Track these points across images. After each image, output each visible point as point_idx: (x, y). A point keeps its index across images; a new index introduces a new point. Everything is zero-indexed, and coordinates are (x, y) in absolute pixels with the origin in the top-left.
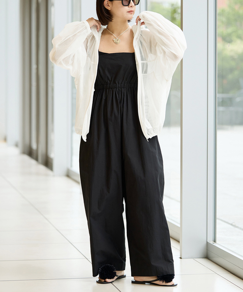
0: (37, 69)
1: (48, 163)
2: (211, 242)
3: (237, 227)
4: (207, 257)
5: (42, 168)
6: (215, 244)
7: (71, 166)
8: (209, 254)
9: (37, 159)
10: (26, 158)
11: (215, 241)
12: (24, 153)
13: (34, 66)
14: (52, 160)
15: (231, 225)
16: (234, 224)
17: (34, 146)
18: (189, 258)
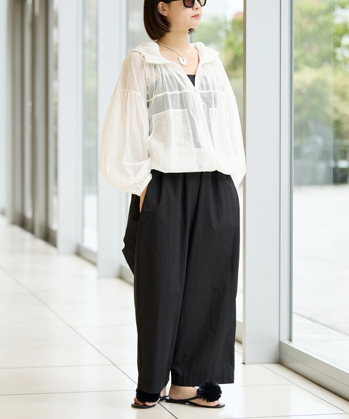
0: (33, 107)
1: (48, 237)
2: (286, 342)
3: (317, 322)
4: (280, 362)
5: (41, 244)
6: (290, 344)
7: (83, 240)
8: (282, 358)
9: (32, 231)
10: (18, 230)
11: (290, 340)
12: (14, 223)
13: (28, 104)
14: (55, 232)
15: (309, 319)
16: (312, 318)
17: (29, 214)
18: (255, 364)
